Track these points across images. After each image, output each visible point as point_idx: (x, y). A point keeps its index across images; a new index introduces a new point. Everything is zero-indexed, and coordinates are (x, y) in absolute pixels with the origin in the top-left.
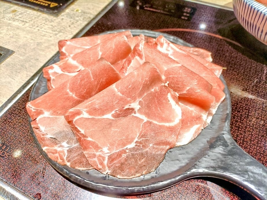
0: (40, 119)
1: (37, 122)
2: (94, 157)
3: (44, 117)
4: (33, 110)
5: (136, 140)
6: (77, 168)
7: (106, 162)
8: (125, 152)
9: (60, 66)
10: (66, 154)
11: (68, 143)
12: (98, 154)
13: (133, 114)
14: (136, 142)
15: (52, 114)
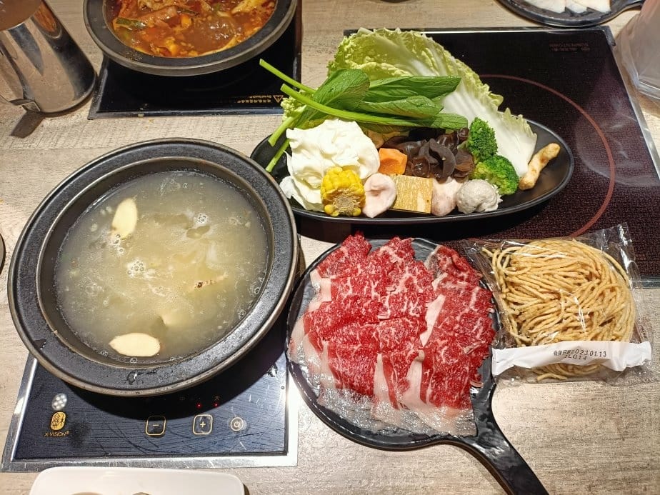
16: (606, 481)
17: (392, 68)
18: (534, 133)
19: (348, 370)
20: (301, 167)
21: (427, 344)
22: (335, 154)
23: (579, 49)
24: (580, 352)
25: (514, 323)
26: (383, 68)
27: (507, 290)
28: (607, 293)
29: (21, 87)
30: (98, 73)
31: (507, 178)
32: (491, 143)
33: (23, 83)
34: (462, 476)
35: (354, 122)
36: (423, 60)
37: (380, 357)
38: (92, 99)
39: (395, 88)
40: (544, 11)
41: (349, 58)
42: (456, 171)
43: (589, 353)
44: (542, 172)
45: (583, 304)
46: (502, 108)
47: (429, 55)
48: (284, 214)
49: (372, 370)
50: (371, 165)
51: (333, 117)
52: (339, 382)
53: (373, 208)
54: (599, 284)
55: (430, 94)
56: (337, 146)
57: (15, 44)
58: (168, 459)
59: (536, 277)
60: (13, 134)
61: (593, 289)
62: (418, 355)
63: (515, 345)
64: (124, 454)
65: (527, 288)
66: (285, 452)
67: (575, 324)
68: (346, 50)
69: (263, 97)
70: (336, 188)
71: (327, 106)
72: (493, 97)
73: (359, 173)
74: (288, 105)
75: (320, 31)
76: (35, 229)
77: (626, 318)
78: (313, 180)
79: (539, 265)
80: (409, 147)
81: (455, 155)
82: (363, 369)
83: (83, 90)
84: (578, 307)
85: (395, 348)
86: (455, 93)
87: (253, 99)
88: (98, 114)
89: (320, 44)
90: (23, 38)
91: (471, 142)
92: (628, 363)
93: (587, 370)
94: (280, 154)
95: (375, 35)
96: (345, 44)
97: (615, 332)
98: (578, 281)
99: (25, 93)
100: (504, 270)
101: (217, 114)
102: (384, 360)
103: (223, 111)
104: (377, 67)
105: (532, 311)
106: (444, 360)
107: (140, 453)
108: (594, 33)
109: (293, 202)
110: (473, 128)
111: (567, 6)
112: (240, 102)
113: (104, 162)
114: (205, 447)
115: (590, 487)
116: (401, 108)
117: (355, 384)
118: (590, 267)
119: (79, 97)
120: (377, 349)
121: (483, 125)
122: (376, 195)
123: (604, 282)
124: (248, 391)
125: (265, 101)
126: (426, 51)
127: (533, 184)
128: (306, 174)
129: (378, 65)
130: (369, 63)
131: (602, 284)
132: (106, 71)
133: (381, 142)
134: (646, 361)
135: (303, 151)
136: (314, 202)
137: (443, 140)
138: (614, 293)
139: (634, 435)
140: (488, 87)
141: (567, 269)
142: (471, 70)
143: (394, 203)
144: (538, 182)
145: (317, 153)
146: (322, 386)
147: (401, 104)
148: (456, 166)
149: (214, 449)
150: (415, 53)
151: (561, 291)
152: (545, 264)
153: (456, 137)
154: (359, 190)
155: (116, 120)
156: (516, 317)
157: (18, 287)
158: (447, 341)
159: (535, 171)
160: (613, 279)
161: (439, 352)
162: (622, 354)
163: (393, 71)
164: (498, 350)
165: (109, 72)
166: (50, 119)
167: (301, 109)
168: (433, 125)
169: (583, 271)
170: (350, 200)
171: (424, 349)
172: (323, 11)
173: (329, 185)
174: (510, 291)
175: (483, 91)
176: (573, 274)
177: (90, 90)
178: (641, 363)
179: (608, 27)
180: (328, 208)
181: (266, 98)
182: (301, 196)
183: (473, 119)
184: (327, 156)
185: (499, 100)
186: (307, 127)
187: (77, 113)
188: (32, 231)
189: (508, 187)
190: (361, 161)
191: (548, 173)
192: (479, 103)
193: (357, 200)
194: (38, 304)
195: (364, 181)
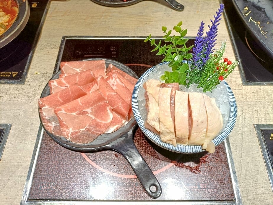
0: (44, 109)
1: (42, 110)
2: (65, 132)
3: (46, 108)
4: (41, 104)
5: (86, 127)
6: (56, 135)
7: (69, 135)
8: (80, 132)
9: (57, 82)
10: (53, 128)
11: (55, 123)
12: (67, 130)
13: (87, 114)
14: (86, 128)
15: (49, 107)
125: (6, 76)
181: (8, 74)
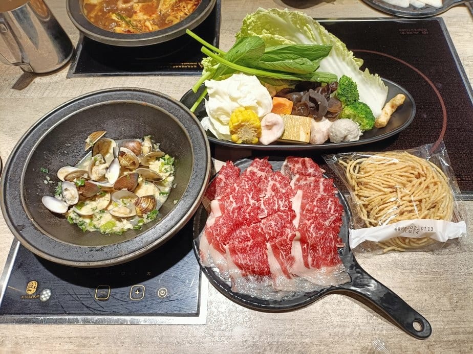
16: (441, 342)
17: (282, 38)
18: (386, 86)
19: (248, 261)
20: (215, 107)
21: (299, 226)
22: (240, 98)
23: (420, 32)
24: (414, 228)
25: (365, 211)
26: (276, 39)
27: (359, 188)
28: (431, 186)
29: (20, 54)
30: (76, 47)
31: (366, 117)
32: (354, 92)
33: (21, 50)
34: (330, 335)
35: (255, 76)
36: (305, 33)
37: (268, 245)
38: (70, 64)
39: (285, 53)
40: (394, 6)
41: (251, 29)
42: (329, 113)
43: (420, 229)
44: (392, 115)
45: (414, 194)
46: (362, 69)
47: (309, 29)
48: (202, 140)
49: (265, 256)
50: (266, 107)
51: (239, 72)
52: (244, 272)
53: (267, 138)
54: (425, 180)
55: (311, 58)
56: (241, 92)
57: (15, 21)
58: (110, 317)
59: (378, 177)
60: (13, 88)
61: (420, 183)
62: (295, 235)
63: (365, 226)
64: (78, 312)
65: (373, 185)
66: (197, 314)
67: (410, 208)
68: (248, 23)
69: (191, 63)
70: (240, 122)
71: (235, 63)
72: (356, 61)
73: (257, 113)
74: (206, 63)
75: (233, 20)
76: (22, 149)
77: (447, 205)
78: (224, 118)
79: (380, 169)
80: (295, 96)
81: (328, 101)
82: (259, 257)
83: (64, 57)
84: (410, 196)
85: (277, 235)
86: (328, 58)
87: (184, 65)
88: (74, 75)
89: (233, 29)
90: (22, 17)
91: (340, 92)
92: (450, 236)
93: (420, 242)
94: (200, 100)
95: (269, 13)
96: (248, 19)
97: (438, 214)
98: (410, 179)
99: (22, 58)
100: (355, 174)
101: (158, 75)
102: (272, 246)
103: (162, 73)
104: (271, 38)
105: (377, 200)
106: (314, 234)
107: (91, 312)
108: (431, 22)
109: (209, 133)
110: (341, 81)
111: (411, 3)
112: (174, 67)
113: (74, 103)
114: (138, 309)
115: (428, 346)
116: (288, 66)
117: (256, 270)
118: (418, 169)
119: (61, 62)
120: (265, 240)
121: (349, 80)
122: (270, 129)
123: (429, 179)
124: (172, 269)
125: (192, 67)
126: (307, 27)
127: (386, 123)
128: (219, 113)
129: (272, 36)
130: (265, 35)
131: (427, 180)
132: (81, 46)
133: (275, 93)
134: (463, 234)
135: (217, 96)
136: (224, 133)
137: (319, 91)
138: (436, 186)
139: (462, 308)
140: (352, 53)
141: (401, 170)
142: (340, 41)
143: (283, 135)
144: (390, 122)
145: (227, 98)
146: (232, 279)
147: (288, 63)
148: (328, 109)
149: (145, 311)
150: (299, 27)
151: (398, 186)
152: (385, 168)
153: (329, 89)
154: (257, 123)
155: (86, 79)
156: (365, 206)
157: (8, 188)
158: (312, 220)
159: (388, 114)
160: (435, 176)
161: (309, 229)
162: (444, 230)
163: (283, 41)
164: (353, 230)
165: (83, 47)
166: (40, 77)
167: (216, 67)
168: (312, 80)
169: (413, 172)
170: (250, 131)
171: (298, 230)
172: (236, 7)
173: (235, 120)
174: (361, 189)
175: (348, 55)
176: (406, 174)
177: (69, 58)
178: (459, 236)
179: (442, 18)
180: (234, 137)
181: (193, 65)
182: (215, 129)
183: (341, 76)
184: (234, 99)
185: (360, 62)
186: (220, 79)
187: (59, 74)
188: (20, 150)
189: (367, 124)
190: (258, 103)
191: (397, 116)
192: (346, 65)
193: (255, 131)
194: (21, 200)
195: (261, 119)
